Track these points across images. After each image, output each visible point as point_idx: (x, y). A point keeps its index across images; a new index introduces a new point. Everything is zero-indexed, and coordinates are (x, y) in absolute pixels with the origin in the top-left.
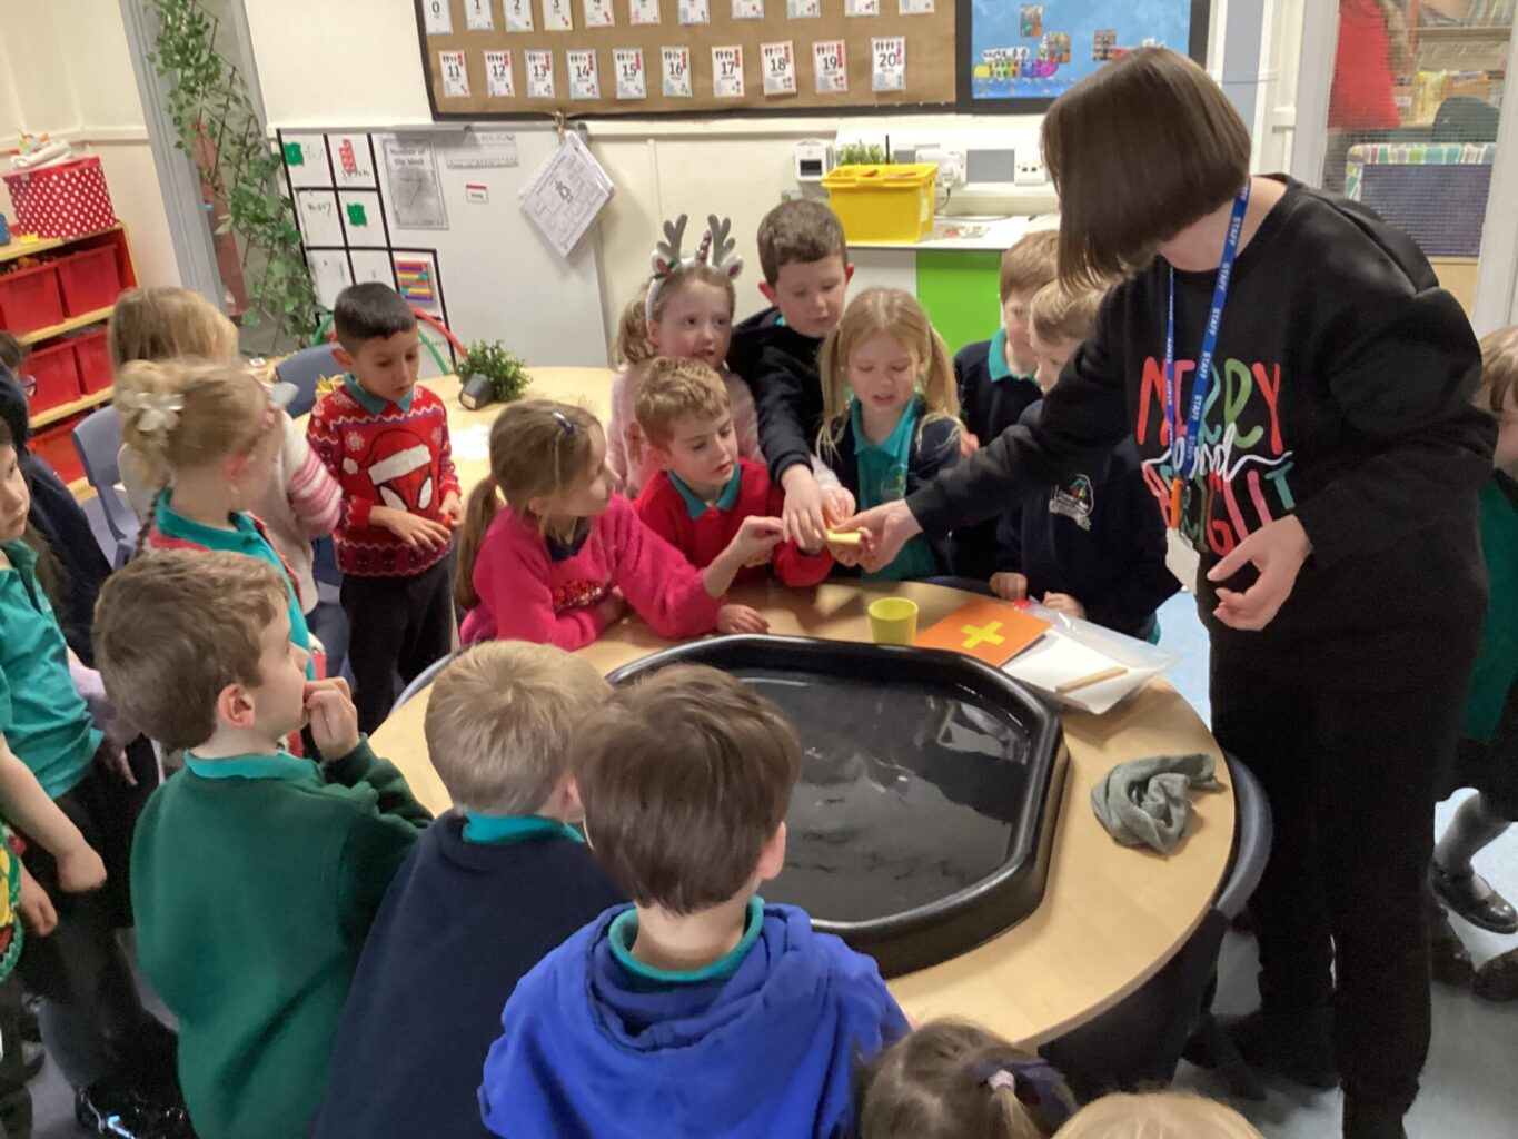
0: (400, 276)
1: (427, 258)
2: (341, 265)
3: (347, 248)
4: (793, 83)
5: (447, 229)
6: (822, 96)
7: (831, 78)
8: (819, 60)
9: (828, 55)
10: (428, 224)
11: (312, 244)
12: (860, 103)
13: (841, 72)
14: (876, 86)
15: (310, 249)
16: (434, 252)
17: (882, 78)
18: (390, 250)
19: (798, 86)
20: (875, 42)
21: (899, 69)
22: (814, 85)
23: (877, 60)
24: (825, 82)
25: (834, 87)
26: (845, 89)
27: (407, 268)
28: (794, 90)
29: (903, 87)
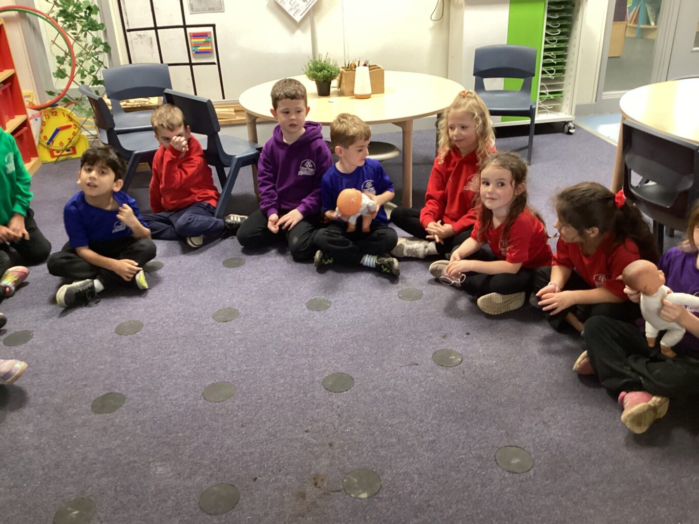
0: (192, 41)
1: (210, 29)
2: (151, 38)
3: (156, 28)
5: (223, 12)
10: (212, 10)
11: (131, 28)
15: (129, 30)
16: (214, 26)
18: (185, 27)
27: (195, 36)
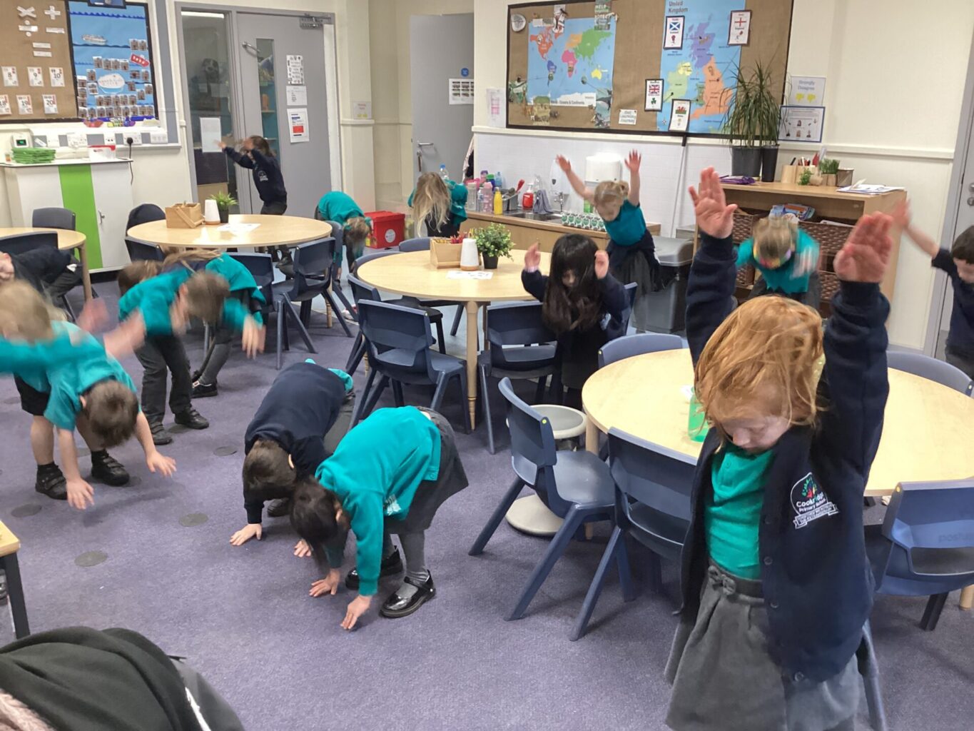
4: (10, 111)
6: (22, 115)
7: (25, 109)
8: (20, 102)
9: (24, 100)
12: (40, 118)
13: (30, 107)
14: (47, 112)
17: (48, 109)
19: (12, 111)
20: (44, 96)
21: (55, 106)
22: (18, 111)
23: (45, 101)
24: (23, 110)
25: (27, 112)
26: (32, 113)
28: (10, 113)
29: (57, 112)
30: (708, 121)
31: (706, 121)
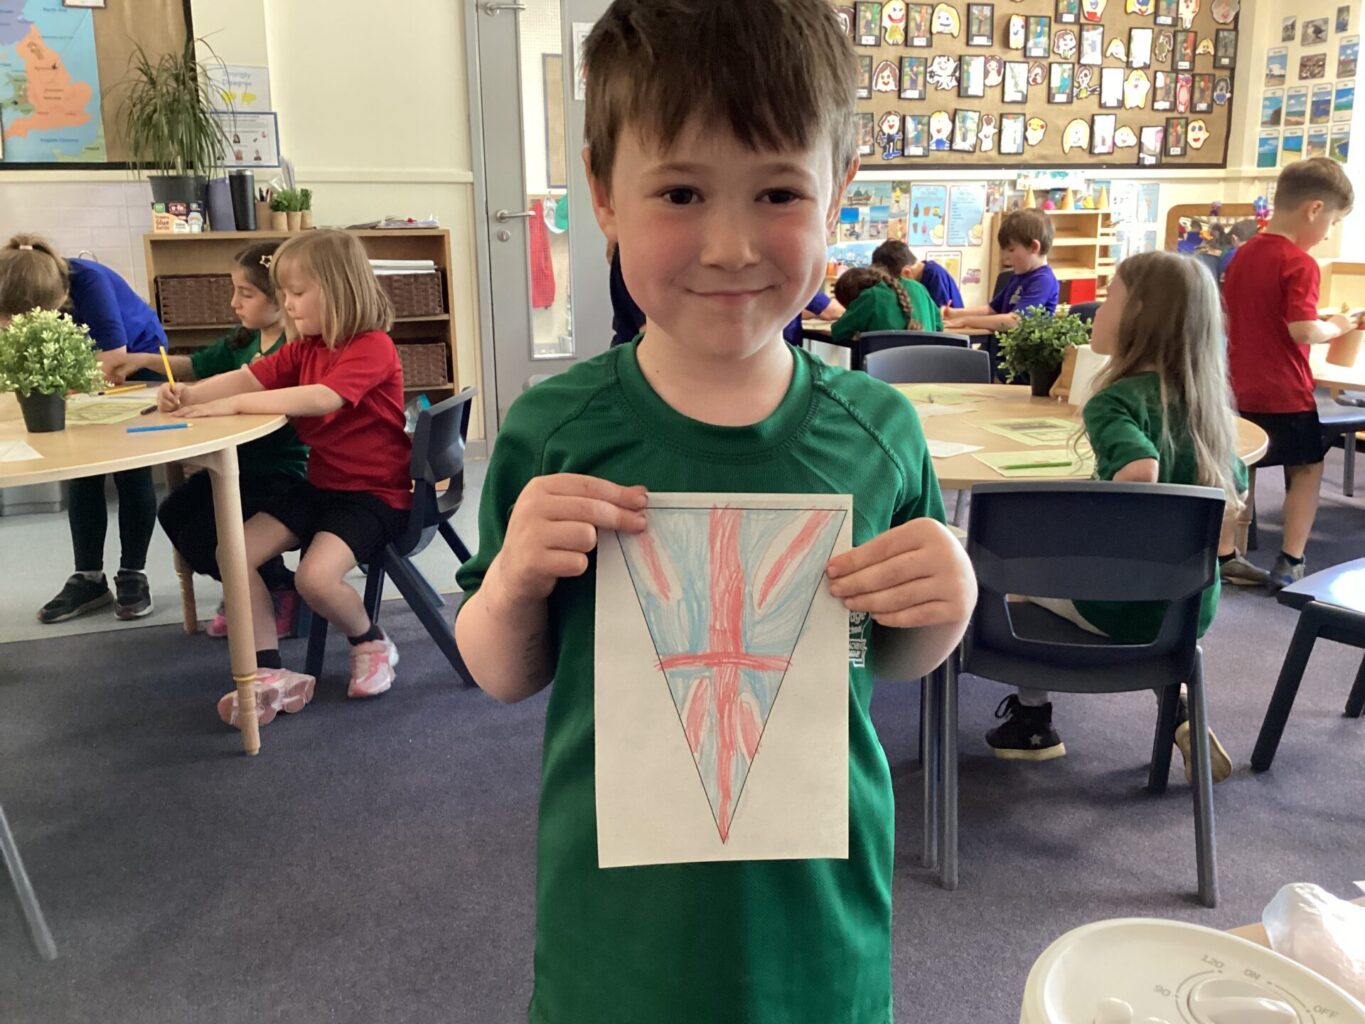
30: (48, 141)
31: (42, 140)
